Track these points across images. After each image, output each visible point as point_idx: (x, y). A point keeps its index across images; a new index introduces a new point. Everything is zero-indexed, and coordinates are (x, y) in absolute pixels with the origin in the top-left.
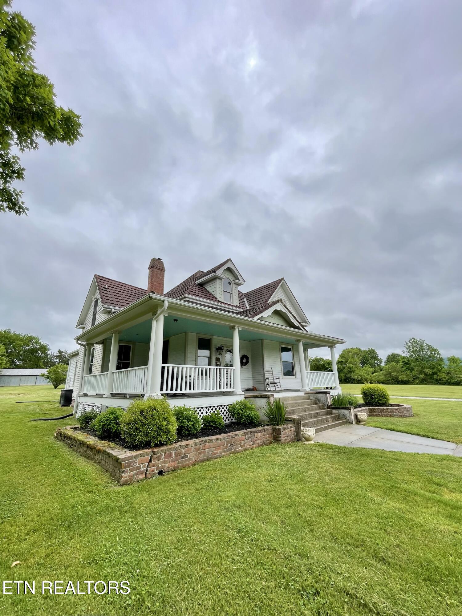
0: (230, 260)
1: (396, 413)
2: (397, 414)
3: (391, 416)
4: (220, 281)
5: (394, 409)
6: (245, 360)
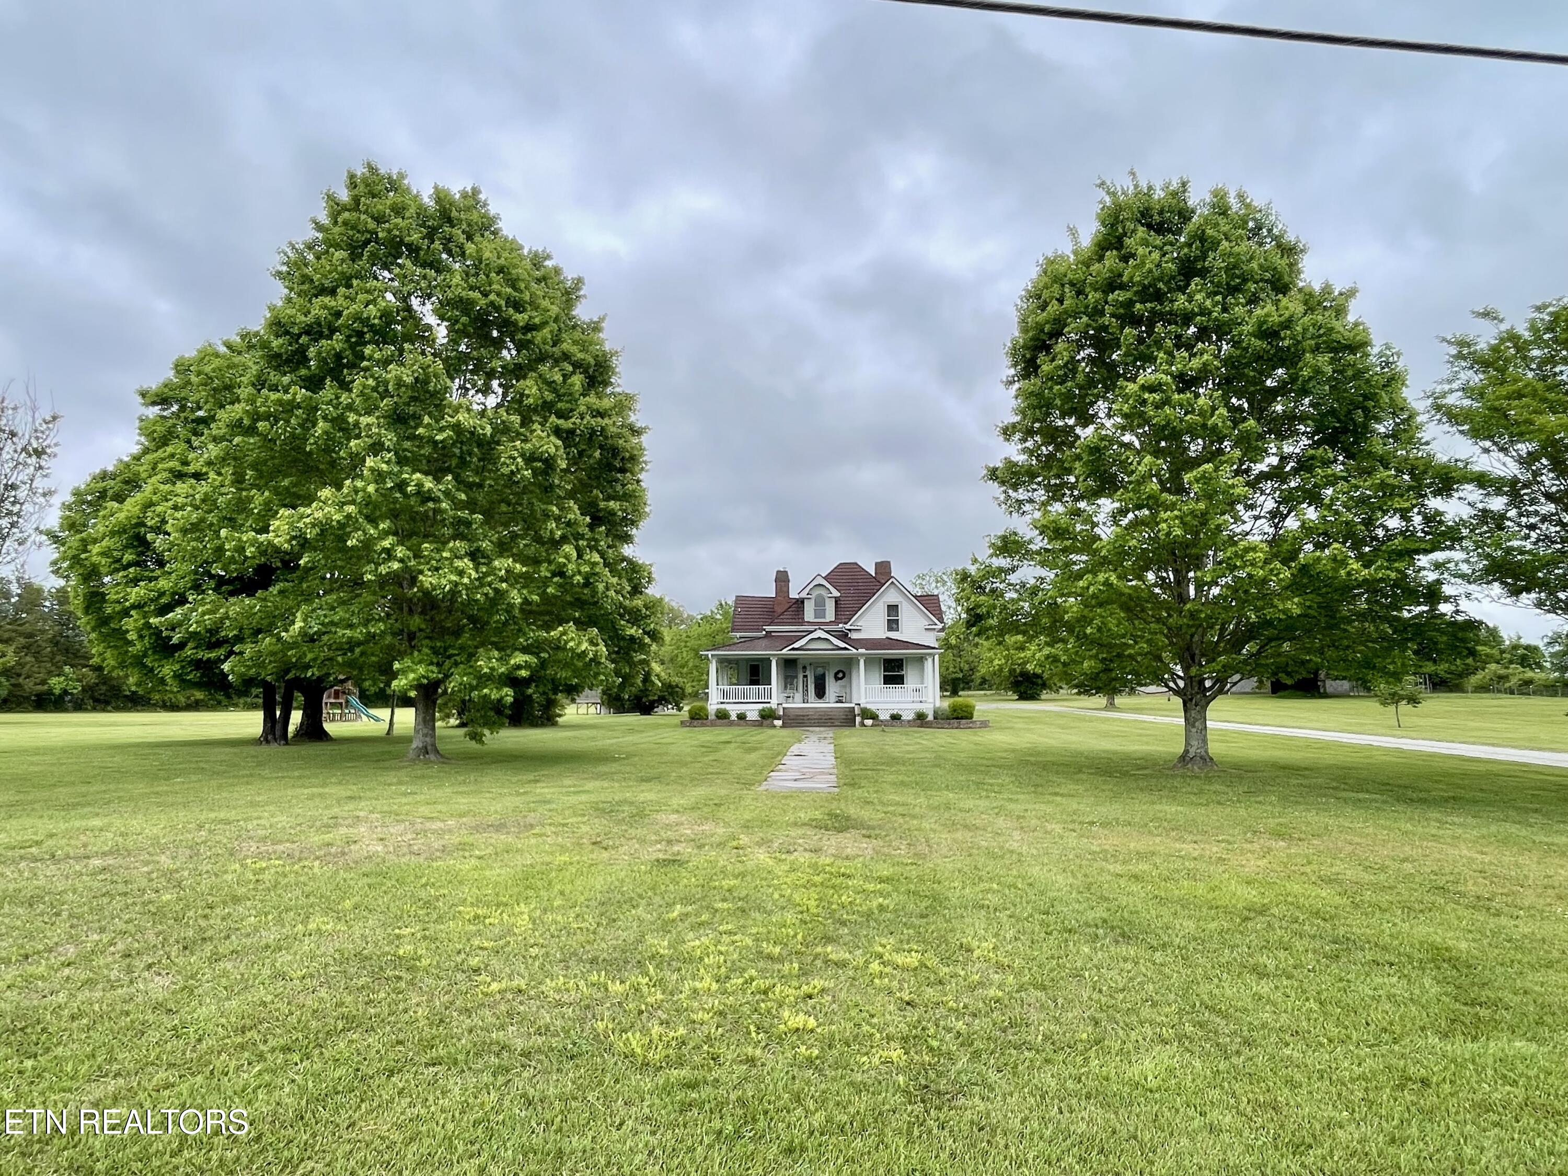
4: (809, 600)
6: (840, 675)
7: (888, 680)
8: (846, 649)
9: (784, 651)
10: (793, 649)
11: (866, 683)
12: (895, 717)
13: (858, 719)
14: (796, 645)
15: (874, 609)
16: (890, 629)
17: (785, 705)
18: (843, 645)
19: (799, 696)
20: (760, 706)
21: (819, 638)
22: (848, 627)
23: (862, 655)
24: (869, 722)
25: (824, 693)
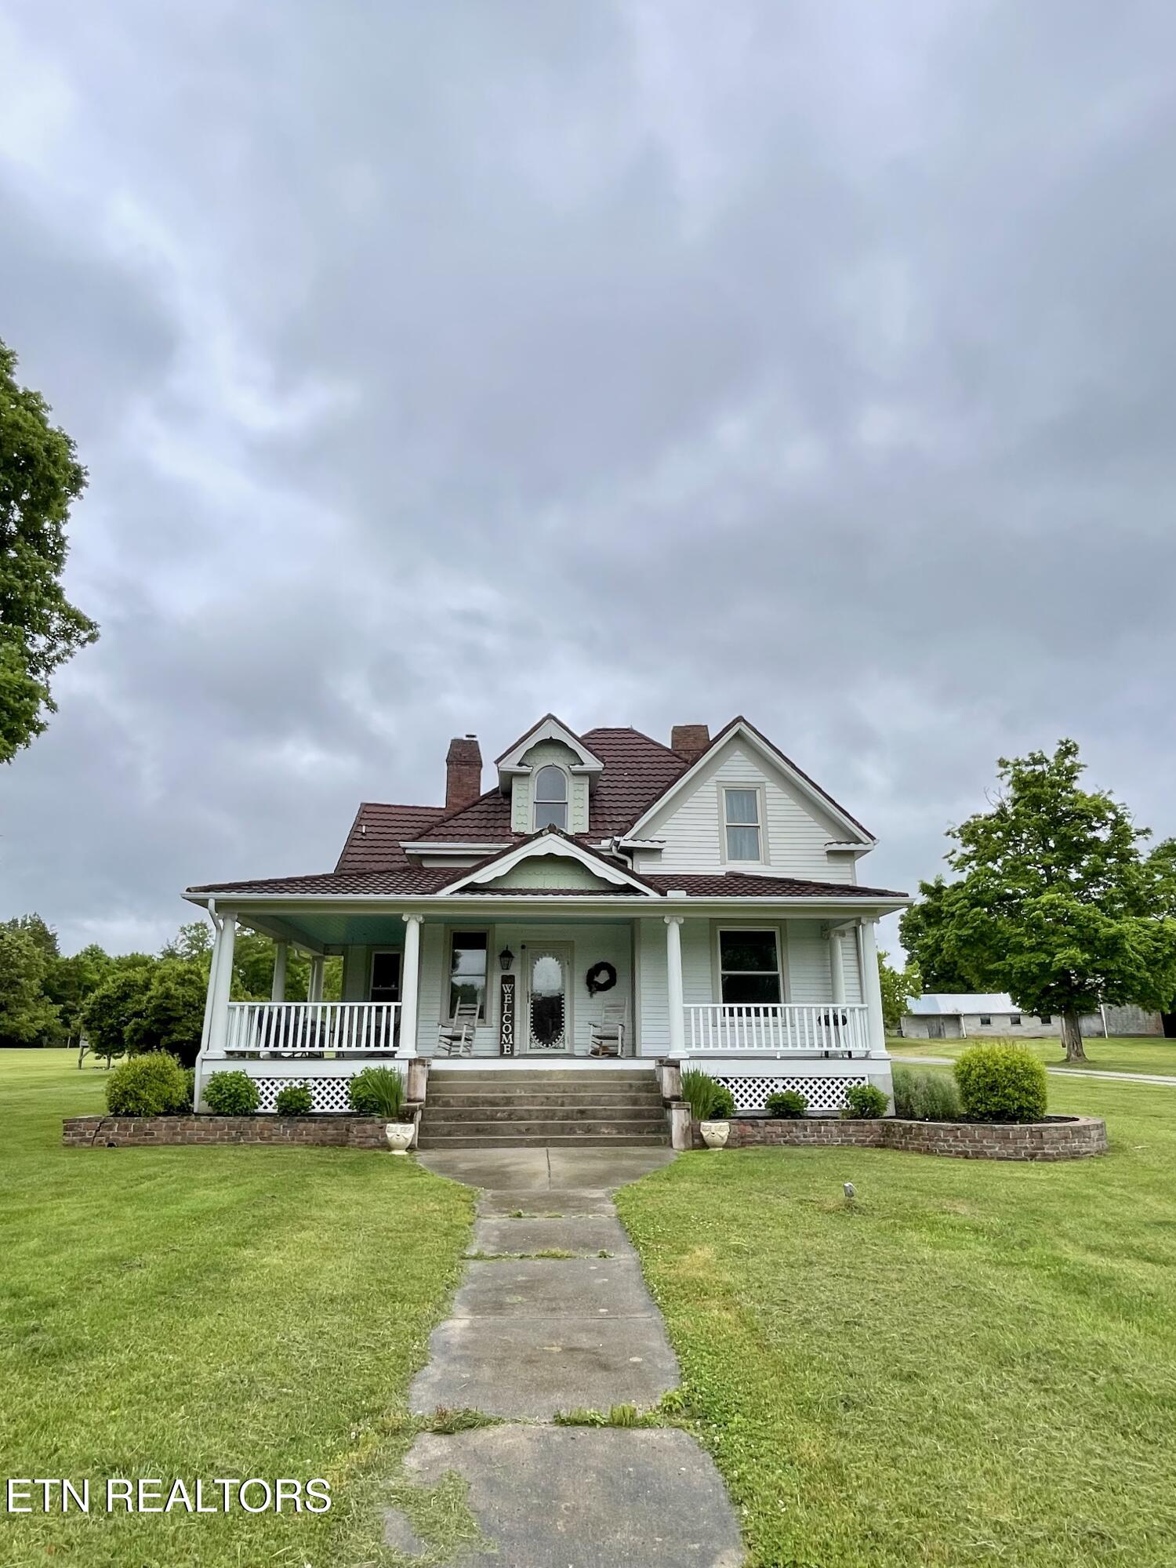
0: (550, 717)
1: (946, 1141)
2: (949, 1146)
3: (929, 1152)
4: (524, 781)
5: (941, 1128)
6: (603, 978)
7: (736, 991)
8: (628, 889)
9: (444, 894)
10: (472, 888)
11: (687, 997)
12: (786, 1109)
13: (678, 1118)
14: (482, 876)
15: (691, 802)
16: (736, 854)
17: (437, 1065)
18: (618, 878)
19: (486, 1037)
20: (357, 1068)
21: (551, 859)
22: (626, 842)
23: (676, 909)
24: (717, 1130)
25: (558, 1026)
